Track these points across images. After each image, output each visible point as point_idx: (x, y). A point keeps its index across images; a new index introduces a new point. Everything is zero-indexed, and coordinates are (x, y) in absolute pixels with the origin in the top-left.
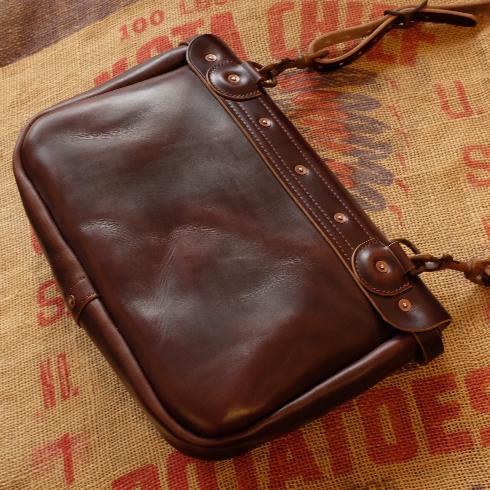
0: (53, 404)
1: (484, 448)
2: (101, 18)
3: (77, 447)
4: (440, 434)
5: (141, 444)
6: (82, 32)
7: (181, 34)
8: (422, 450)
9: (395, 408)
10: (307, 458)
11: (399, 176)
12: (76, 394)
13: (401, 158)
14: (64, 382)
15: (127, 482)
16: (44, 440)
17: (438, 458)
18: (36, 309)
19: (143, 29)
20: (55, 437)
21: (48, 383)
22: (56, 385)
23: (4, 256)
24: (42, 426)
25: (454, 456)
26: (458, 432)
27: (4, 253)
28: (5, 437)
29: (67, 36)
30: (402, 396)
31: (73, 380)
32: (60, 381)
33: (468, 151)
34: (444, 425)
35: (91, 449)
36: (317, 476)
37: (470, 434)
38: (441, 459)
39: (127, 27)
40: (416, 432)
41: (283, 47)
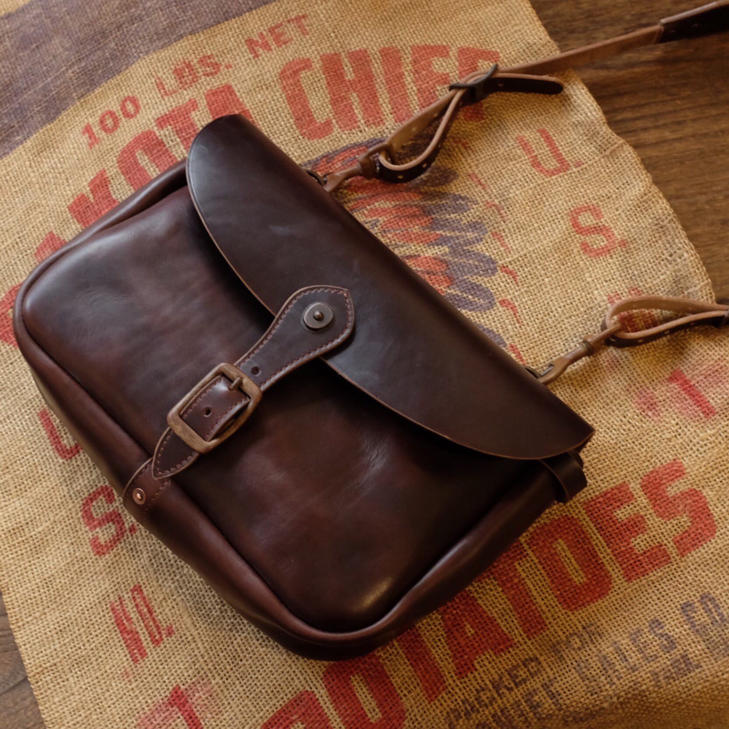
0: (143, 654)
1: (683, 559)
2: (50, 119)
3: (198, 699)
4: (631, 556)
5: (281, 670)
6: (29, 143)
7: (170, 125)
8: (617, 579)
9: (572, 539)
10: (490, 626)
11: (503, 262)
12: (170, 633)
13: (500, 238)
14: (149, 622)
15: (281, 721)
16: (146, 702)
17: (636, 584)
18: (86, 533)
19: (116, 125)
20: (162, 694)
21: (128, 628)
22: (140, 628)
23: (17, 472)
24: (137, 687)
25: (653, 576)
26: (649, 548)
27: (16, 468)
28: (90, 714)
29: (8, 153)
30: (577, 524)
31: (160, 617)
32: (144, 622)
33: (575, 215)
34: (633, 544)
35: (217, 695)
36: (508, 643)
37: (664, 547)
38: (640, 584)
39: (92, 126)
40: (604, 560)
41: (312, 121)
